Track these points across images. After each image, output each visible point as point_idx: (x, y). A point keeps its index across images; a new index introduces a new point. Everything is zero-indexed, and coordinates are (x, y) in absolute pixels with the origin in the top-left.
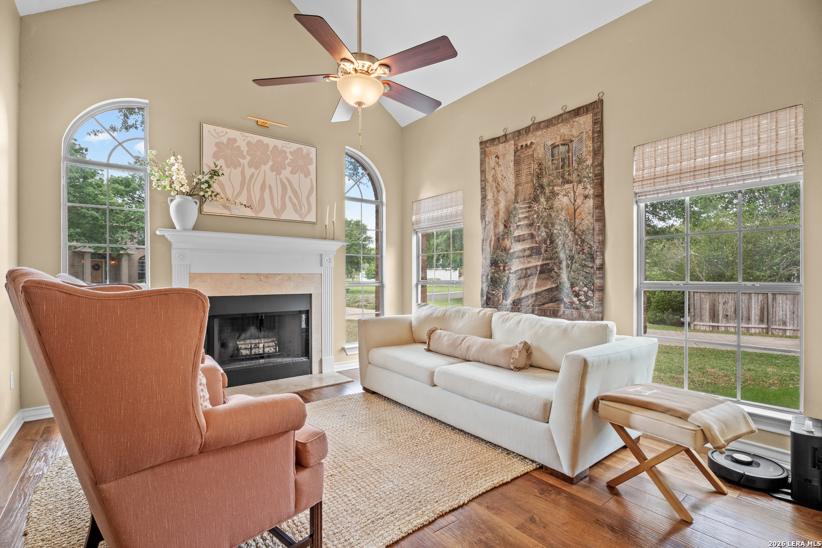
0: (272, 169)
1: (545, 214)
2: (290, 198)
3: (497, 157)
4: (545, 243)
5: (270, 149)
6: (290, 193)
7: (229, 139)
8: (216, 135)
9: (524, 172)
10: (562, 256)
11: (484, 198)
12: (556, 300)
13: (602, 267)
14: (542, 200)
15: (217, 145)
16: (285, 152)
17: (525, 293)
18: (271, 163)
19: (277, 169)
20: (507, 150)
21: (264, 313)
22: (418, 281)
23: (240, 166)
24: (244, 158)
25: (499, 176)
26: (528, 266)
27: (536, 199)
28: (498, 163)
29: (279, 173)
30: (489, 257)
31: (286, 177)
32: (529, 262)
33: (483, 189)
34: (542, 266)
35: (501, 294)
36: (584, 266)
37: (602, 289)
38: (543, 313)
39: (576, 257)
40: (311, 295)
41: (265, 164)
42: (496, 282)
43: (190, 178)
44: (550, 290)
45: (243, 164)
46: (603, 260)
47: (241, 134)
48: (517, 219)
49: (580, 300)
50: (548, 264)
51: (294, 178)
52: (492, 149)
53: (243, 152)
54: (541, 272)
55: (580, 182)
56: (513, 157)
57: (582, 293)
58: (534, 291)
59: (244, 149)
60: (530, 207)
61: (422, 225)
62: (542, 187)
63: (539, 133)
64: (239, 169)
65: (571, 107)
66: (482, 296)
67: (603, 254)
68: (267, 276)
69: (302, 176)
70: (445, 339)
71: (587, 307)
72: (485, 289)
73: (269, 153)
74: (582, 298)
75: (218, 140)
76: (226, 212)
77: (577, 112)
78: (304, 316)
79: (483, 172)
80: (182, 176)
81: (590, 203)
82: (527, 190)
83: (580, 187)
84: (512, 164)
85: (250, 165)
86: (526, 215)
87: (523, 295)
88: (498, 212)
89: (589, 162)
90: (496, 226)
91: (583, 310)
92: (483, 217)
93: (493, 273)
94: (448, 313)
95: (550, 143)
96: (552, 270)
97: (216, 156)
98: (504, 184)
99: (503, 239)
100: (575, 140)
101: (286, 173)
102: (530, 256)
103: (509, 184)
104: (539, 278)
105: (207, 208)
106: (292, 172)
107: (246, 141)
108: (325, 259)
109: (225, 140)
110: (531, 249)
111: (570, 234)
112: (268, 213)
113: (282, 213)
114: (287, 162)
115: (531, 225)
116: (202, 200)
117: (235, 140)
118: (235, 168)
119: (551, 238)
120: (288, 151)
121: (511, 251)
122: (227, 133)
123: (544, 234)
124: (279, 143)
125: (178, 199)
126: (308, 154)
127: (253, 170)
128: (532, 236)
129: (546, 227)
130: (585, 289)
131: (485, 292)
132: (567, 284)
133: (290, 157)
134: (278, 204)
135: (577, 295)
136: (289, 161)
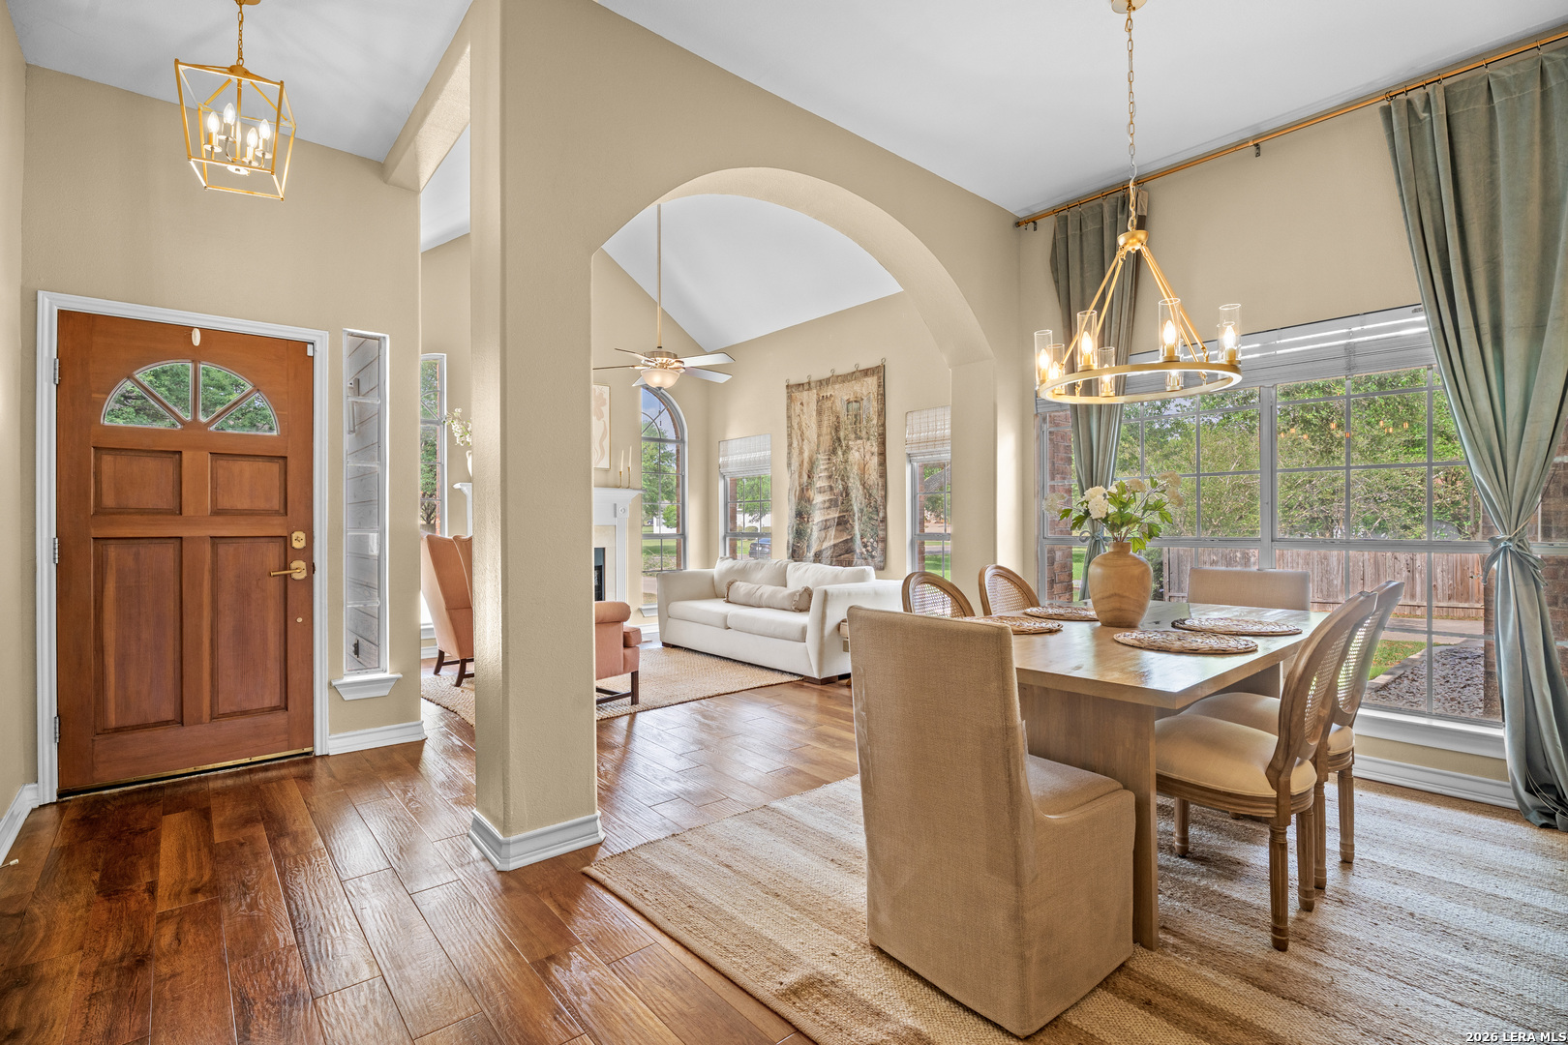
1: (842, 467)
3: (802, 404)
4: (842, 496)
9: (825, 423)
10: (856, 509)
11: (790, 445)
12: (850, 551)
13: (884, 520)
14: (840, 453)
17: (826, 545)
20: (810, 397)
22: (726, 532)
25: (804, 424)
26: (828, 517)
27: (834, 452)
28: (802, 410)
30: (794, 508)
32: (828, 514)
33: (790, 436)
34: (839, 518)
35: (805, 546)
36: (871, 519)
37: (884, 540)
38: (840, 563)
39: (865, 510)
40: (604, 549)
42: (801, 534)
44: (846, 541)
46: (886, 513)
48: (818, 469)
49: (867, 551)
50: (844, 516)
52: (796, 395)
54: (839, 524)
55: (868, 439)
56: (816, 406)
57: (869, 544)
58: (832, 543)
60: (829, 459)
61: (730, 469)
62: (839, 439)
63: (837, 386)
65: (862, 367)
66: (788, 549)
67: (885, 508)
70: (742, 589)
71: (873, 557)
72: (791, 542)
74: (869, 548)
77: (866, 373)
79: (789, 417)
81: (875, 460)
82: (826, 441)
83: (869, 443)
84: (814, 413)
86: (826, 466)
87: (824, 547)
88: (803, 461)
89: (875, 422)
90: (800, 476)
91: (870, 559)
92: (789, 465)
93: (798, 525)
94: (748, 566)
95: (846, 398)
96: (847, 522)
98: (807, 433)
99: (807, 490)
100: (865, 399)
102: (830, 507)
103: (812, 433)
104: (836, 530)
108: (619, 509)
110: (831, 500)
111: (861, 487)
115: (830, 477)
119: (846, 491)
121: (814, 502)
123: (841, 487)
128: (831, 488)
129: (843, 480)
130: (872, 540)
131: (791, 545)
132: (858, 536)
135: (865, 546)
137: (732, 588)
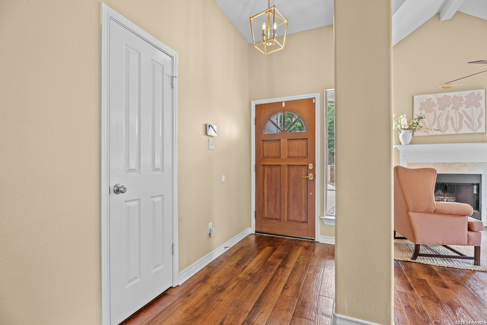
0: (453, 108)
2: (465, 121)
5: (452, 98)
6: (465, 118)
7: (427, 100)
8: (421, 100)
15: (421, 104)
16: (462, 97)
18: (452, 105)
19: (456, 108)
21: (447, 183)
23: (433, 111)
24: (436, 106)
29: (457, 109)
31: (462, 111)
40: (481, 175)
41: (448, 106)
43: (408, 122)
45: (435, 110)
47: (434, 95)
51: (468, 111)
53: (435, 103)
59: (436, 102)
64: (433, 113)
68: (450, 164)
69: (474, 108)
73: (451, 100)
75: (422, 101)
76: (426, 134)
78: (475, 187)
80: (406, 122)
85: (439, 109)
97: (420, 109)
101: (463, 108)
105: (416, 134)
106: (466, 107)
107: (437, 98)
109: (425, 101)
112: (450, 131)
113: (460, 130)
114: (463, 102)
116: (414, 131)
117: (431, 99)
118: (431, 112)
120: (463, 96)
122: (426, 97)
124: (457, 94)
125: (403, 132)
126: (479, 95)
127: (441, 111)
133: (465, 99)
134: (457, 126)
136: (464, 101)
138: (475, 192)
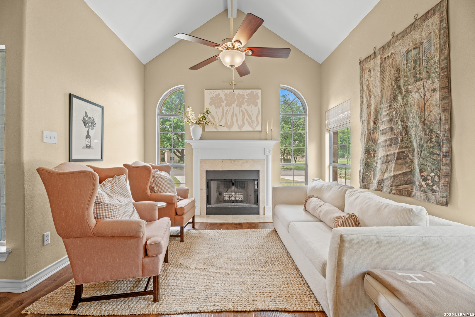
0: (237, 105)
1: (401, 110)
2: (247, 119)
3: (370, 71)
4: (401, 134)
5: (236, 95)
6: (246, 116)
7: (216, 95)
8: (211, 94)
9: (387, 78)
10: (415, 145)
11: (362, 103)
12: (410, 182)
13: (449, 154)
14: (400, 98)
15: (211, 98)
16: (244, 95)
17: (386, 175)
18: (236, 102)
19: (239, 105)
20: (375, 64)
21: (234, 180)
22: (330, 163)
23: (221, 107)
24: (223, 102)
25: (371, 85)
26: (389, 153)
27: (394, 99)
28: (370, 75)
29: (241, 107)
30: (364, 146)
31: (244, 108)
32: (389, 150)
33: (362, 96)
34: (398, 153)
35: (372, 175)
36: (431, 153)
37: (449, 175)
38: (399, 193)
39: (425, 145)
40: (259, 171)
41: (233, 103)
42: (369, 166)
44: (405, 174)
45: (223, 105)
46: (451, 147)
47: (222, 91)
48: (382, 116)
49: (427, 184)
50: (404, 152)
51: (249, 109)
52: (366, 65)
53: (223, 99)
54: (398, 159)
55: (429, 78)
56: (379, 68)
57: (429, 178)
58: (392, 174)
59: (223, 97)
60: (390, 106)
61: (331, 126)
62: (399, 87)
63: (397, 44)
64: (221, 108)
65: (421, 13)
66: (360, 176)
67: (450, 142)
68: (235, 161)
69: (253, 106)
71: (434, 191)
72: (362, 171)
73: (235, 97)
74: (430, 182)
75: (212, 96)
76: (215, 130)
77: (426, 17)
78: (256, 182)
79: (361, 84)
80: (193, 116)
81: (437, 95)
82: (388, 92)
83: (429, 82)
84: (379, 74)
85: (226, 106)
86: (388, 112)
87: (385, 177)
88: (370, 113)
89: (436, 59)
90: (368, 123)
91: (430, 193)
92: (361, 117)
93: (367, 159)
95: (405, 50)
96: (406, 157)
97: (210, 104)
98: (373, 91)
99: (374, 133)
100: (425, 41)
101: (245, 106)
102: (390, 145)
103: (377, 91)
104: (396, 164)
105: (207, 129)
106: (247, 105)
107: (224, 94)
108: (267, 151)
109: (214, 95)
110: (391, 139)
111: (420, 125)
112: (235, 128)
113: (243, 127)
114: (245, 100)
115: (391, 120)
117: (219, 94)
118: (219, 108)
119: (406, 130)
120: (245, 94)
121: (379, 142)
122: (215, 92)
123: (400, 127)
124: (240, 91)
125: (193, 126)
126: (257, 94)
127: (228, 107)
128: (392, 129)
129: (402, 121)
130: (432, 174)
131: (361, 173)
132: (418, 170)
133: (246, 97)
134: (240, 123)
135: (425, 179)
136: (246, 99)
137: (309, 201)
138: (256, 188)
